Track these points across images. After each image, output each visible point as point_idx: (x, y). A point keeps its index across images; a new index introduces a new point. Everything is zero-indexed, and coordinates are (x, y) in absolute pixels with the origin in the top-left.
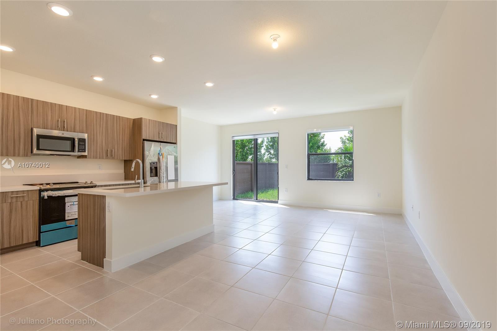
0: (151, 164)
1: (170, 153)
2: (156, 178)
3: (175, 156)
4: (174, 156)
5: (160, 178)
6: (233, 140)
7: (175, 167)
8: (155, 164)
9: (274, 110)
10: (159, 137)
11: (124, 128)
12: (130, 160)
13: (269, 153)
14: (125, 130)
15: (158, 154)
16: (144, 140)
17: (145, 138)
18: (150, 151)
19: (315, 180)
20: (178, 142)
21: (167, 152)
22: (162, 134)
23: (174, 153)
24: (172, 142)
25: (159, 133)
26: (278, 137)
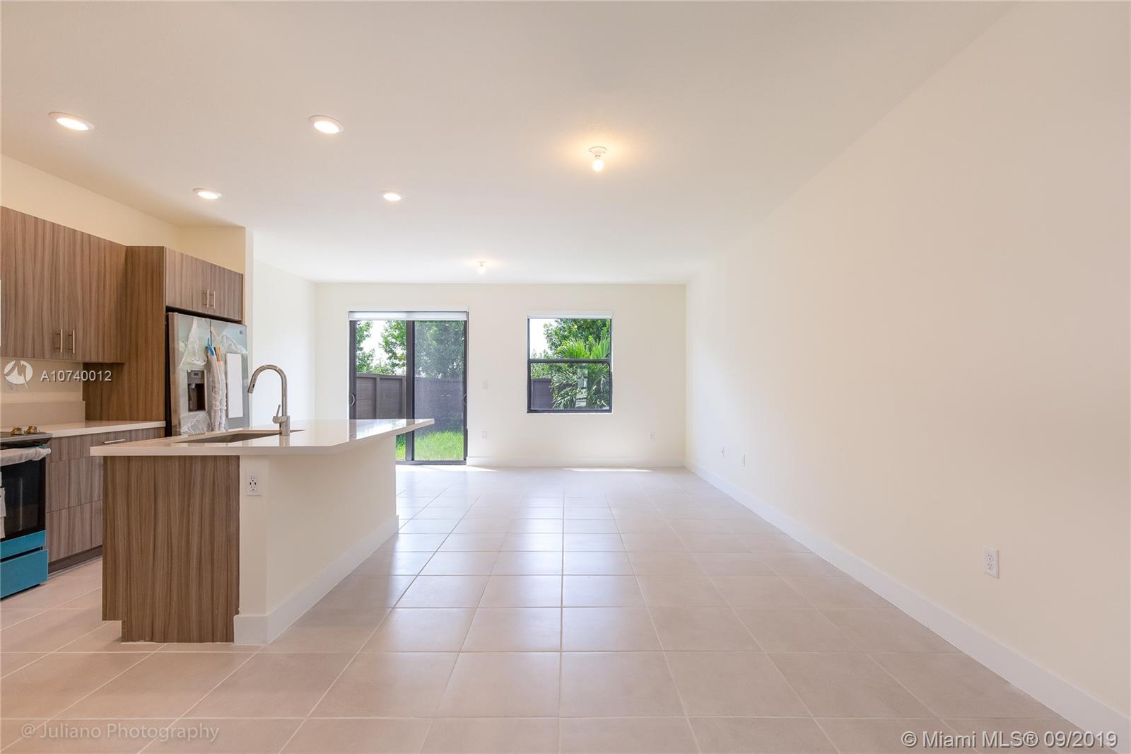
0: (189, 374)
1: (233, 347)
2: (201, 415)
3: (242, 356)
4: (240, 355)
5: (213, 414)
6: (350, 321)
7: (243, 384)
8: (200, 374)
9: (479, 264)
10: (204, 304)
11: (103, 270)
12: (118, 364)
13: (391, 354)
14: (105, 276)
15: (204, 349)
16: (170, 309)
17: (171, 305)
18: (187, 341)
19: (544, 411)
20: (246, 320)
21: (226, 345)
22: (211, 295)
23: (243, 348)
24: (232, 317)
25: (204, 294)
26: (465, 322)
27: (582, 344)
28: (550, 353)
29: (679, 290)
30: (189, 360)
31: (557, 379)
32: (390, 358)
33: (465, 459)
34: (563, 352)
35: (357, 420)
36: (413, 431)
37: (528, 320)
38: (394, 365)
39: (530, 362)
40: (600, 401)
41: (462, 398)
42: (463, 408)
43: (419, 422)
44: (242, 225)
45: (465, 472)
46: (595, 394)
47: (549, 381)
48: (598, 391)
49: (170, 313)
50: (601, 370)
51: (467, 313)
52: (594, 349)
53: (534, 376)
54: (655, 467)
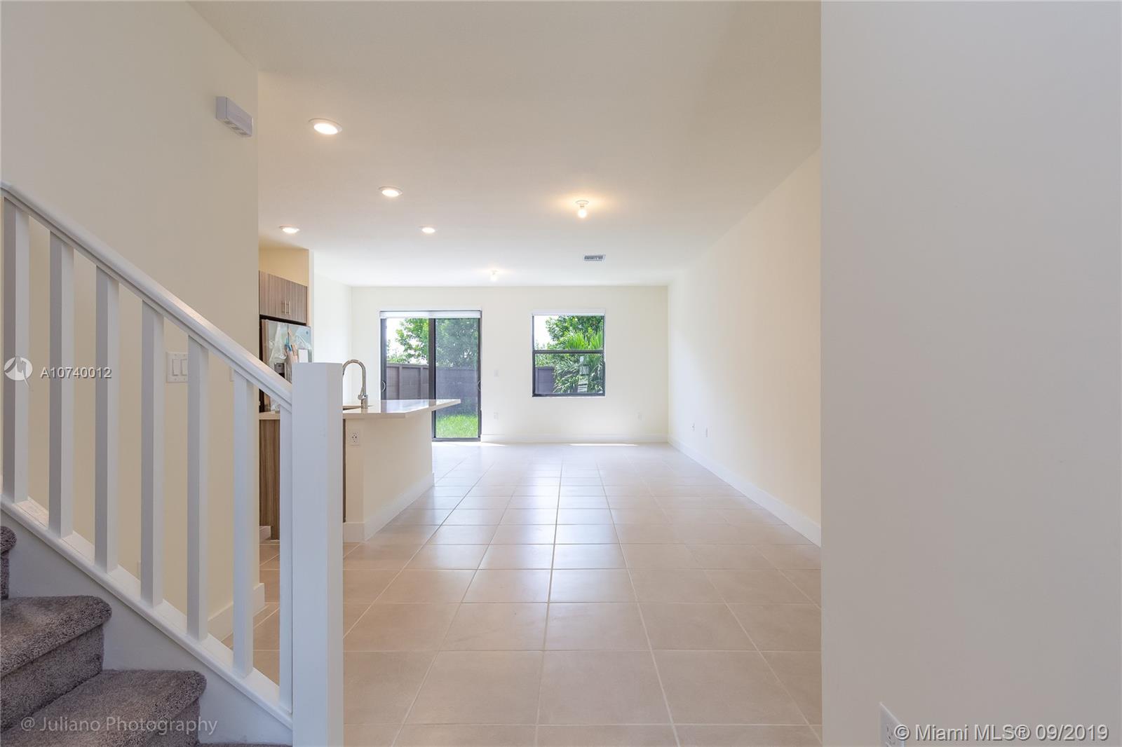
1: (302, 345)
3: (309, 351)
4: (307, 350)
6: (380, 320)
10: (283, 312)
15: (284, 346)
19: (546, 395)
20: (310, 324)
21: (298, 343)
22: (288, 304)
23: (309, 345)
24: (300, 321)
25: (283, 304)
26: (479, 319)
27: (582, 336)
28: (553, 343)
29: (661, 292)
30: (276, 355)
31: (559, 367)
32: (406, 350)
33: (479, 437)
34: (563, 343)
35: (388, 401)
36: (435, 411)
37: (533, 317)
38: (410, 356)
39: (535, 352)
40: (598, 387)
41: (477, 384)
42: (477, 393)
43: (440, 402)
44: (305, 247)
45: (479, 447)
46: (592, 380)
47: (552, 369)
48: (595, 378)
49: (263, 320)
50: (598, 359)
51: (481, 312)
52: (592, 339)
53: (539, 364)
54: (641, 443)
